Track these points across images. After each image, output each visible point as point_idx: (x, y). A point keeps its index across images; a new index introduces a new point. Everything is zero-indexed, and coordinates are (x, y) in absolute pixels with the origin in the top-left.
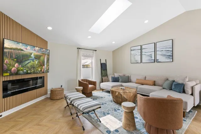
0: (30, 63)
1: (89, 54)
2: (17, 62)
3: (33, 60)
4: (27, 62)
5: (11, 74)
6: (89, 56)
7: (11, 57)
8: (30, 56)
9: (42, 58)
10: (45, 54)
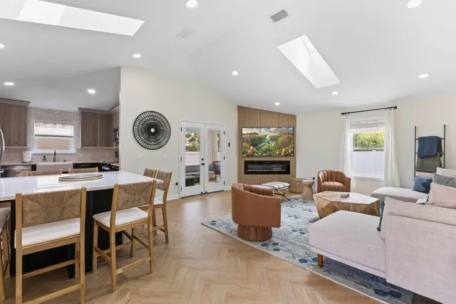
0: (265, 146)
1: (366, 121)
2: (252, 145)
3: (268, 143)
4: (261, 145)
5: (248, 156)
6: (376, 124)
7: (247, 141)
8: (265, 139)
9: (280, 139)
10: (286, 134)
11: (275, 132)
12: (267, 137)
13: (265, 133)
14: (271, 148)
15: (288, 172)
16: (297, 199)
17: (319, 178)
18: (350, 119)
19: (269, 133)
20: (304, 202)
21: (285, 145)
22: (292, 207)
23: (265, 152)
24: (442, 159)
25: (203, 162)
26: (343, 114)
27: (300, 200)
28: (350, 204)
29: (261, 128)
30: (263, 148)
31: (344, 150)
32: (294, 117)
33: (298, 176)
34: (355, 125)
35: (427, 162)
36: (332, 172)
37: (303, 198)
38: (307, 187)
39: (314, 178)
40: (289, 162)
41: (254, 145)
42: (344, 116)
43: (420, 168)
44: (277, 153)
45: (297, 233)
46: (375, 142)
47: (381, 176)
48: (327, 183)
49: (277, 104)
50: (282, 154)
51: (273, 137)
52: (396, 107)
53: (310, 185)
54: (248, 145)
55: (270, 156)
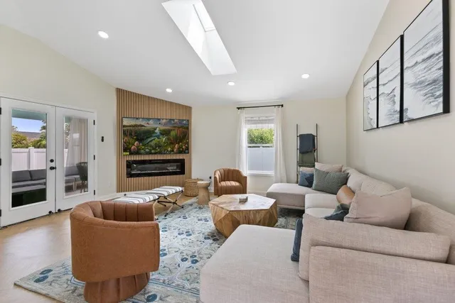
0: (153, 141)
1: (259, 117)
2: (137, 140)
3: (158, 137)
4: (150, 139)
5: (131, 154)
6: (267, 120)
7: (131, 134)
8: (154, 132)
9: (173, 133)
10: (179, 128)
11: (165, 124)
12: (157, 131)
13: (155, 126)
14: (162, 144)
15: (182, 172)
16: (191, 205)
17: (215, 178)
18: (244, 115)
19: (159, 126)
20: (200, 208)
21: (178, 140)
22: (185, 218)
23: (154, 149)
24: (315, 154)
25: (53, 165)
26: (239, 108)
27: (195, 205)
28: (250, 211)
31: (240, 146)
32: (189, 109)
33: (194, 176)
34: (249, 121)
35: (307, 157)
36: (229, 170)
37: (199, 203)
38: (203, 190)
39: (210, 178)
40: (183, 161)
41: (140, 140)
42: (240, 110)
43: (301, 163)
44: (169, 149)
45: (189, 264)
46: (261, 138)
47: (271, 173)
48: (223, 184)
49: (169, 90)
50: (175, 150)
51: (164, 131)
52: (282, 106)
53: (206, 188)
54: (131, 141)
55: (160, 153)
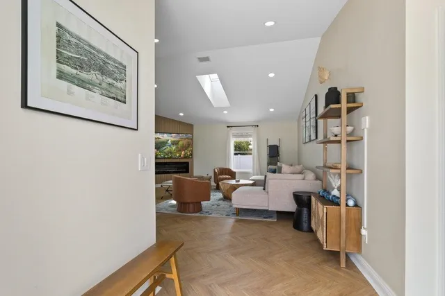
0: (167, 149)
1: (242, 133)
3: (170, 146)
4: (164, 148)
6: (247, 135)
8: (167, 143)
9: (181, 143)
10: (185, 139)
11: (175, 137)
12: (169, 142)
13: (167, 138)
14: (173, 151)
15: (187, 171)
17: (215, 173)
18: (234, 131)
19: (170, 138)
21: (184, 148)
23: (167, 155)
24: (279, 157)
26: (228, 127)
29: (164, 133)
30: (166, 151)
32: (191, 126)
34: (235, 135)
35: (273, 160)
36: (223, 169)
40: (188, 163)
41: (158, 149)
42: (229, 129)
44: (178, 155)
45: (216, 206)
47: (250, 170)
48: (221, 176)
49: (181, 114)
50: (182, 156)
51: (174, 141)
52: (258, 126)
